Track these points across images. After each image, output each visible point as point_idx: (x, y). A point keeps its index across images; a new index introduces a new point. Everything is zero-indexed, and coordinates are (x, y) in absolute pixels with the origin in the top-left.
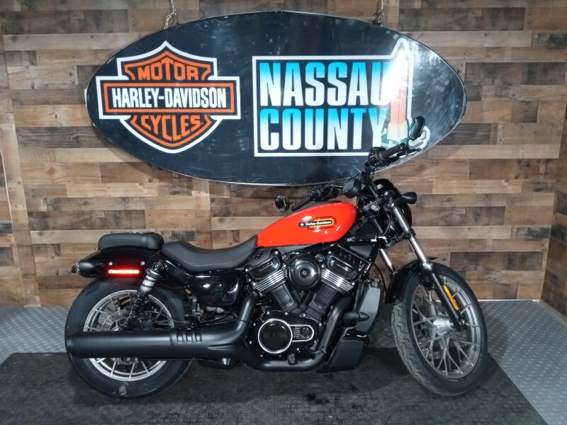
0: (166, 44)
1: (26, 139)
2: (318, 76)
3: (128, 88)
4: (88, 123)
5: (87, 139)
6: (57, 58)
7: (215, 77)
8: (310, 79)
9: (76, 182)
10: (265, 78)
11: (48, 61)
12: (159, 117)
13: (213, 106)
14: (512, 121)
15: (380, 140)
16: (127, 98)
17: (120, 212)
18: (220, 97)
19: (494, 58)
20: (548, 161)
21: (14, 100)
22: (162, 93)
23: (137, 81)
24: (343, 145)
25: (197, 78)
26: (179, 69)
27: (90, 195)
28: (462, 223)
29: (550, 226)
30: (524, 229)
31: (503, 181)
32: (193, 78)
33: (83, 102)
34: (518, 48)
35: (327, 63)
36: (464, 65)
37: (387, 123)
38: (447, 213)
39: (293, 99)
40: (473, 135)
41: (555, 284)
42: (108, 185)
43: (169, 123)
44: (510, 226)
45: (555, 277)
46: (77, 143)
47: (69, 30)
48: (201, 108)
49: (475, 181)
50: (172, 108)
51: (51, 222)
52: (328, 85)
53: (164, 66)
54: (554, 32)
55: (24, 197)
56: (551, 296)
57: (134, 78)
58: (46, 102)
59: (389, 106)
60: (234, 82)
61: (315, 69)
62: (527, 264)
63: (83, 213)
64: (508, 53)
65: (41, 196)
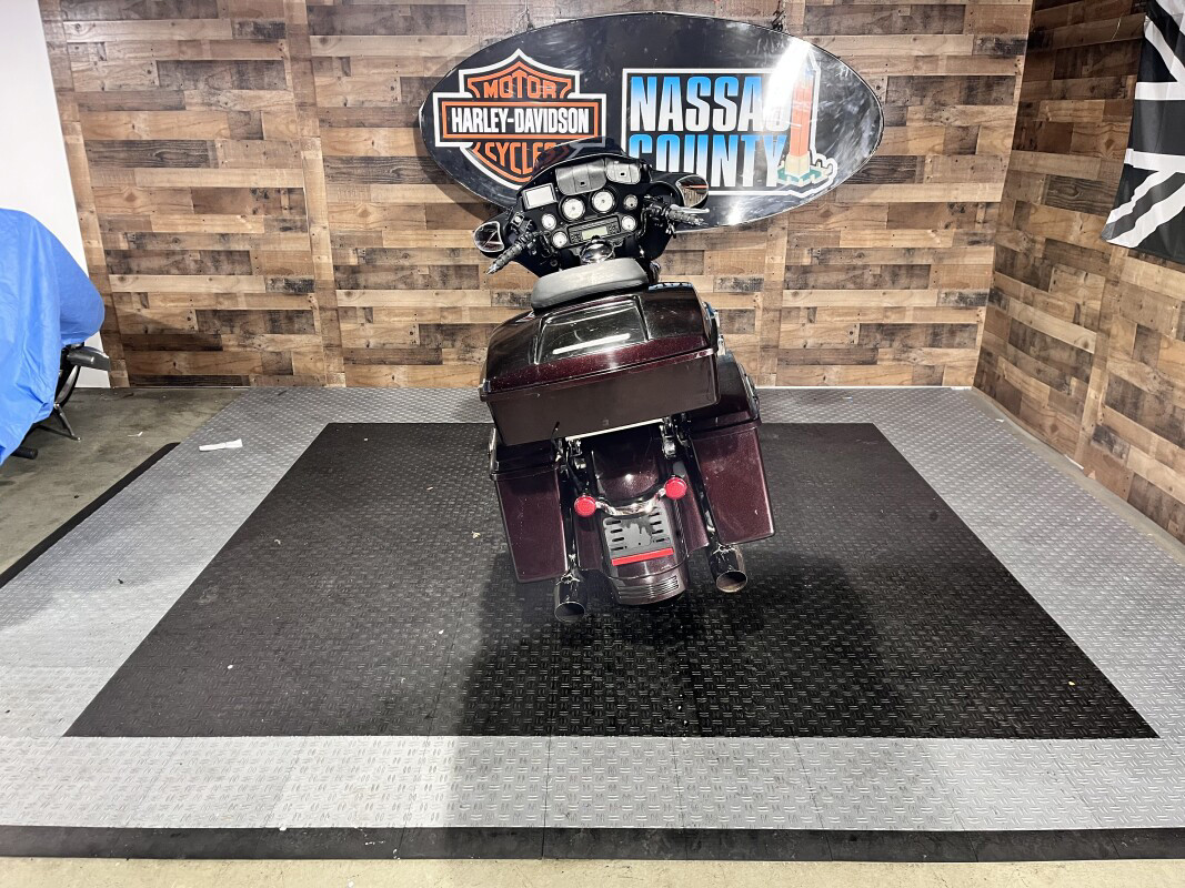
0: (519, 53)
1: (334, 171)
2: (701, 94)
3: (471, 108)
4: (414, 153)
5: (410, 173)
6: (376, 67)
7: (576, 95)
8: (692, 98)
9: (394, 228)
10: (638, 97)
11: (365, 71)
12: (506, 144)
13: (573, 131)
14: (944, 153)
15: (777, 175)
16: (470, 121)
17: (447, 266)
18: (582, 119)
19: (925, 70)
20: (988, 205)
21: (322, 121)
22: (511, 114)
23: (482, 99)
24: (730, 181)
25: (554, 96)
26: (534, 84)
27: (412, 245)
28: (875, 286)
29: (988, 291)
30: (953, 294)
31: (930, 231)
32: (549, 96)
33: (416, 125)
34: (955, 57)
35: (713, 77)
36: (886, 79)
37: (785, 152)
38: (857, 272)
39: (671, 122)
40: (894, 171)
41: (989, 363)
42: (434, 232)
43: (519, 151)
44: (937, 290)
45: (989, 354)
46: (397, 178)
47: (392, 31)
48: (558, 133)
49: (894, 232)
50: (523, 133)
51: (362, 279)
52: (714, 105)
53: (515, 80)
54: (1001, 37)
55: (330, 247)
56: (984, 381)
57: (478, 96)
58: (361, 125)
59: (788, 132)
60: (599, 101)
61: (699, 85)
62: (957, 340)
63: (403, 268)
64: (943, 63)
65: (350, 245)
